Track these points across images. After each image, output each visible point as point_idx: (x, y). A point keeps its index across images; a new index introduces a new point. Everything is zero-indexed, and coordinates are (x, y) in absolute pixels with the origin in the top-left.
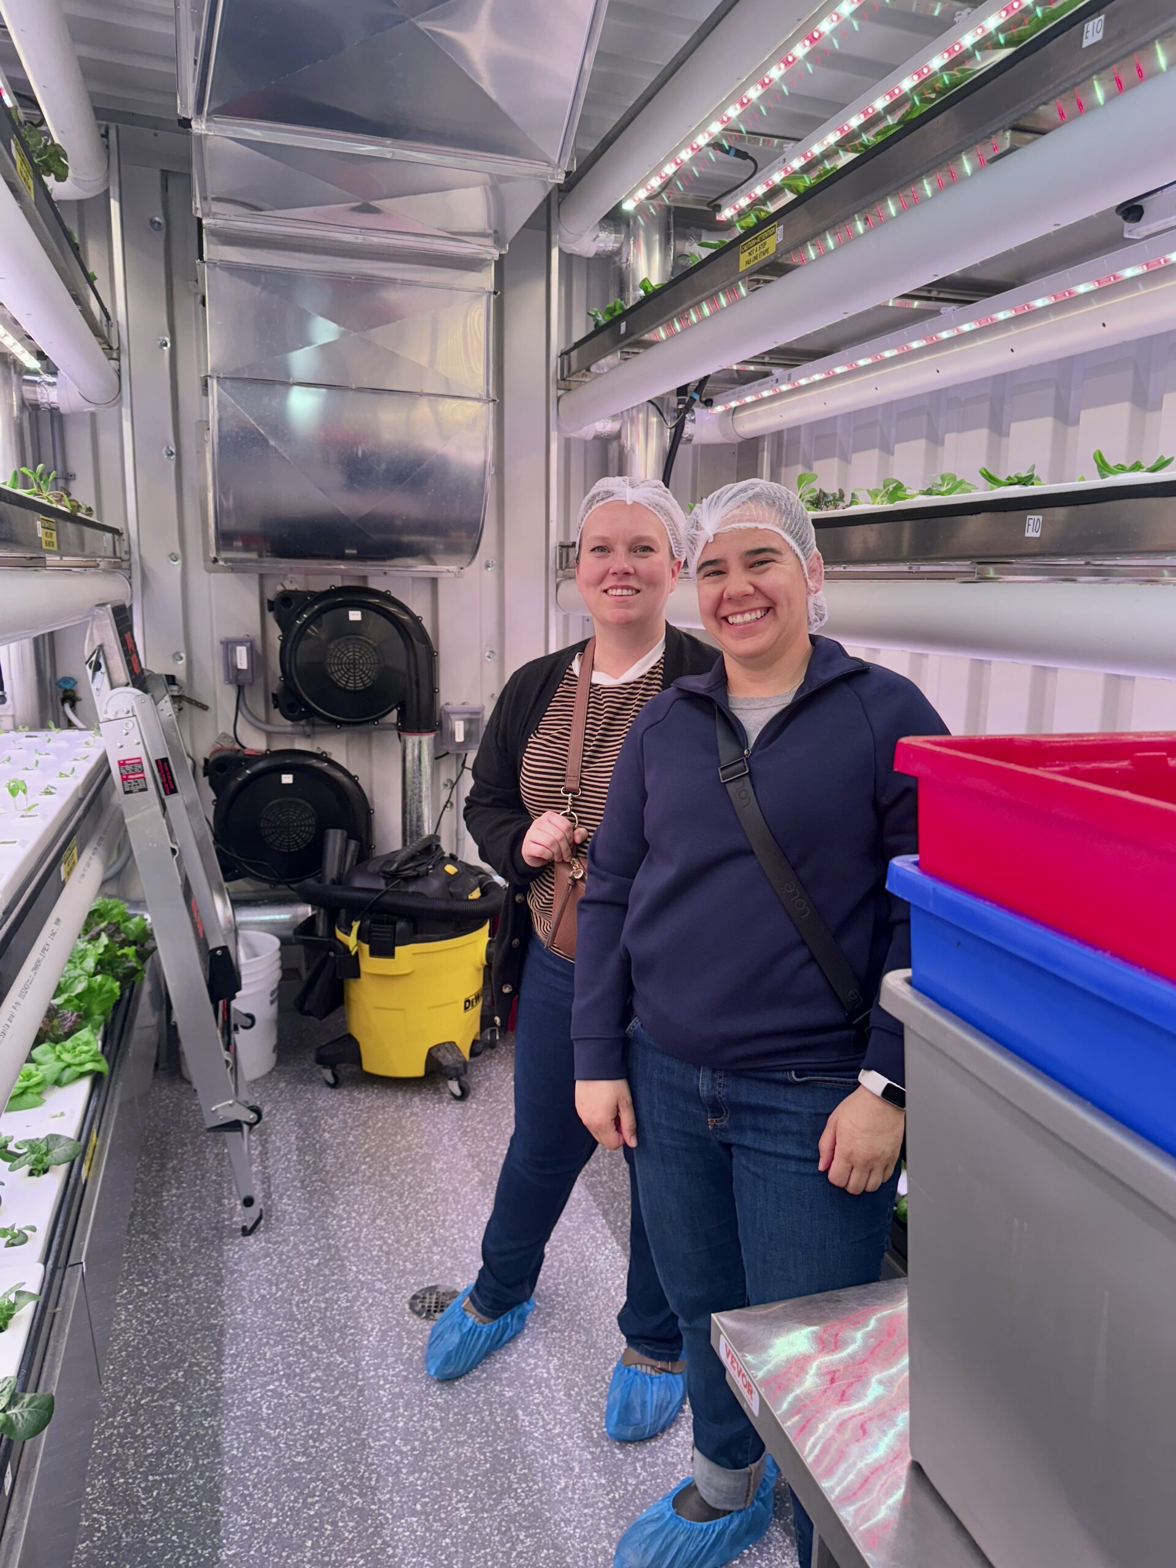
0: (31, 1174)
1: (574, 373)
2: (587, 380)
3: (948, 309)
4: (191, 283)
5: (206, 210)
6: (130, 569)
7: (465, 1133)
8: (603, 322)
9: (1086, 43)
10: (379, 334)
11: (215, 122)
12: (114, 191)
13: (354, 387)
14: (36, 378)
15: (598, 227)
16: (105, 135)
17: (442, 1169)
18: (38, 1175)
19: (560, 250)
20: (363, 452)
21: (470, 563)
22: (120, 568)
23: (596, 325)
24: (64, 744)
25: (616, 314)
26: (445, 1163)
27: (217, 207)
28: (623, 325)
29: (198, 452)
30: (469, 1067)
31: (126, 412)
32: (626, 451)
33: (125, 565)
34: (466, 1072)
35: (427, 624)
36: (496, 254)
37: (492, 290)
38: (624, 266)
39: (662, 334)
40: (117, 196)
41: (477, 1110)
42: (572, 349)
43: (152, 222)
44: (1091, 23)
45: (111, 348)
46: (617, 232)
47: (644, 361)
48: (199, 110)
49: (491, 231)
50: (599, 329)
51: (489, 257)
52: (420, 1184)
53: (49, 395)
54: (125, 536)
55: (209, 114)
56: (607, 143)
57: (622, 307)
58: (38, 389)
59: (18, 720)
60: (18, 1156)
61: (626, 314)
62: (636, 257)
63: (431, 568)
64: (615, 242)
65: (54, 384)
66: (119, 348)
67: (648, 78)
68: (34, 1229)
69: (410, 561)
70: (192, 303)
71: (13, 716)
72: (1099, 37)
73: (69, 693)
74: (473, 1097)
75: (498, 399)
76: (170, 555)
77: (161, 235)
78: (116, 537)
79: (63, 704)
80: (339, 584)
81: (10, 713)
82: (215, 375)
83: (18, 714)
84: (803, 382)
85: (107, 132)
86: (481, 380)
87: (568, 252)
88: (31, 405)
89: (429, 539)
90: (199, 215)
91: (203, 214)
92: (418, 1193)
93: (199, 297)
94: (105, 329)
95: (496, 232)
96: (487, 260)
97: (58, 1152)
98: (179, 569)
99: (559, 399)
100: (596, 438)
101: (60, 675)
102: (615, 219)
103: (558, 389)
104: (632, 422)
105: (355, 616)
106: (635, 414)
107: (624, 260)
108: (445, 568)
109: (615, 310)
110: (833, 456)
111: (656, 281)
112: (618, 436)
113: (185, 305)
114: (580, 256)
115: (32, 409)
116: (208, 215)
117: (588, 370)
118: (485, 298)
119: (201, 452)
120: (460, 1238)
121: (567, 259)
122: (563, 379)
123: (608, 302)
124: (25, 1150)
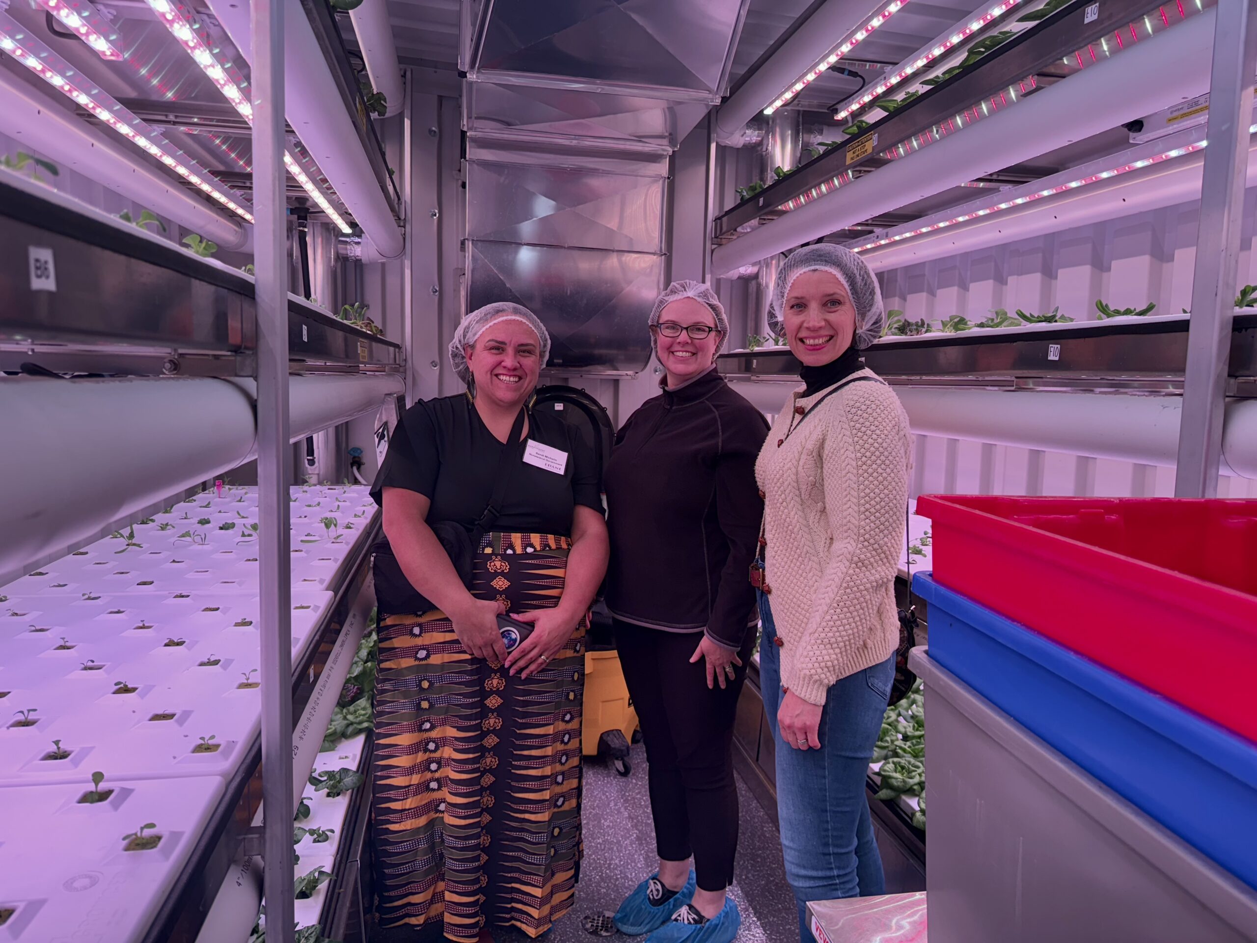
0: (328, 795)
1: (724, 233)
2: (735, 237)
3: (1005, 188)
4: (455, 172)
5: (470, 125)
6: (405, 372)
7: (626, 801)
8: (747, 197)
9: (1087, 21)
10: (583, 209)
11: (482, 73)
12: (407, 113)
13: (566, 246)
14: (348, 240)
15: (745, 127)
16: (404, 76)
17: (608, 826)
18: (334, 797)
19: (717, 143)
20: (571, 291)
21: (642, 370)
22: (398, 371)
23: (742, 199)
24: (355, 495)
25: (757, 191)
26: (611, 822)
27: (478, 124)
28: (761, 200)
29: (454, 290)
30: (631, 751)
31: (407, 263)
32: (762, 288)
33: (401, 369)
34: (628, 754)
35: (610, 413)
36: (670, 151)
37: (667, 176)
38: (764, 153)
39: (791, 204)
40: (410, 117)
41: (636, 784)
42: (723, 216)
43: (430, 131)
44: (1090, 8)
45: (400, 219)
46: (759, 129)
47: (778, 225)
48: (472, 66)
49: (667, 134)
50: (743, 202)
51: (665, 153)
52: (592, 835)
53: (357, 251)
54: (403, 350)
55: (479, 68)
56: (753, 70)
57: (761, 187)
58: (348, 247)
59: (321, 477)
60: (321, 782)
61: (764, 192)
62: (774, 146)
63: (615, 372)
64: (758, 136)
65: (358, 243)
66: (405, 219)
67: (785, 26)
68: (332, 831)
69: (599, 368)
70: (456, 186)
71: (318, 474)
72: (1095, 17)
73: (357, 459)
74: (633, 774)
75: (668, 253)
76: (432, 363)
77: (436, 140)
78: (397, 350)
79: (352, 467)
80: (548, 384)
81: (317, 472)
82: (471, 238)
83: (321, 473)
84: (897, 238)
85: (405, 73)
86: (656, 241)
87: (723, 145)
88: (343, 258)
89: (613, 352)
90: (465, 129)
91: (468, 129)
92: (590, 842)
93: (460, 183)
94: (396, 206)
95: (670, 134)
96: (663, 155)
97: (348, 780)
98: (437, 372)
99: (712, 251)
100: (739, 278)
101: (351, 446)
102: (759, 121)
103: (712, 244)
104: (767, 266)
105: (559, 407)
106: (769, 261)
107: (764, 149)
108: (625, 373)
109: (756, 189)
110: (922, 291)
111: (787, 168)
112: (756, 276)
113: (451, 188)
114: (731, 148)
115: (343, 260)
116: (470, 129)
117: (735, 230)
118: (661, 182)
119: (457, 291)
120: (621, 878)
121: (722, 150)
122: (716, 237)
123: (751, 182)
124: (325, 778)
